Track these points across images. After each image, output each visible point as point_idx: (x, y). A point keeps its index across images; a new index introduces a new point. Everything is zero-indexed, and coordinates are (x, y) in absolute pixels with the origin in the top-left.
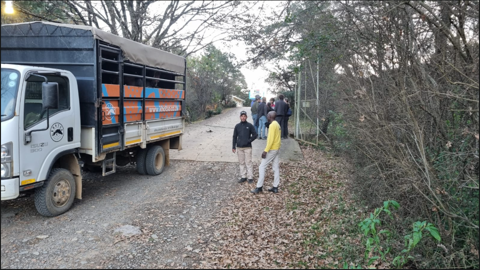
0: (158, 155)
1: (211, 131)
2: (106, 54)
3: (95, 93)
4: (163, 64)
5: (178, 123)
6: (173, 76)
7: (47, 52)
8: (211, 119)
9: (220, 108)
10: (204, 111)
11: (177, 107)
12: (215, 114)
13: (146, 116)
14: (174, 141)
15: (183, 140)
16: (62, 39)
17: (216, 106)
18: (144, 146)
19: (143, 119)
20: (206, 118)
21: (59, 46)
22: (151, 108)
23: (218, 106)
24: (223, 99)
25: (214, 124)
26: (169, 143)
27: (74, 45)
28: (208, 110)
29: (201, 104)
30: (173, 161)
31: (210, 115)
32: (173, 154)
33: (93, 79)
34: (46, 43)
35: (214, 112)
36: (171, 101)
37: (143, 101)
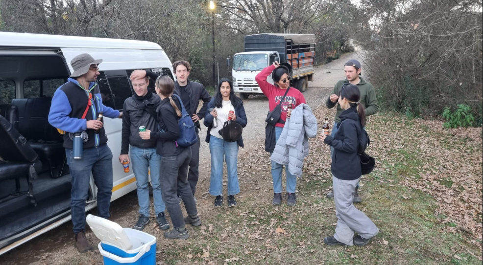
0: (303, 83)
1: (329, 72)
2: (288, 43)
3: (285, 58)
4: (306, 41)
5: (312, 68)
6: (309, 46)
7: (267, 44)
8: (331, 63)
9: (339, 53)
10: (325, 57)
11: (311, 60)
12: (334, 59)
13: (300, 65)
14: (310, 77)
15: (314, 76)
16: (273, 40)
17: (335, 52)
18: (299, 78)
19: (298, 67)
20: (326, 63)
21: (272, 42)
22: (301, 62)
23: (337, 52)
24: (342, 45)
25: (332, 68)
26: (307, 78)
27: (277, 41)
28: (328, 56)
29: (323, 52)
30: (309, 87)
31: (330, 60)
32: (310, 84)
33: (284, 53)
34: (267, 41)
35: (333, 57)
36: (309, 57)
37: (298, 59)
